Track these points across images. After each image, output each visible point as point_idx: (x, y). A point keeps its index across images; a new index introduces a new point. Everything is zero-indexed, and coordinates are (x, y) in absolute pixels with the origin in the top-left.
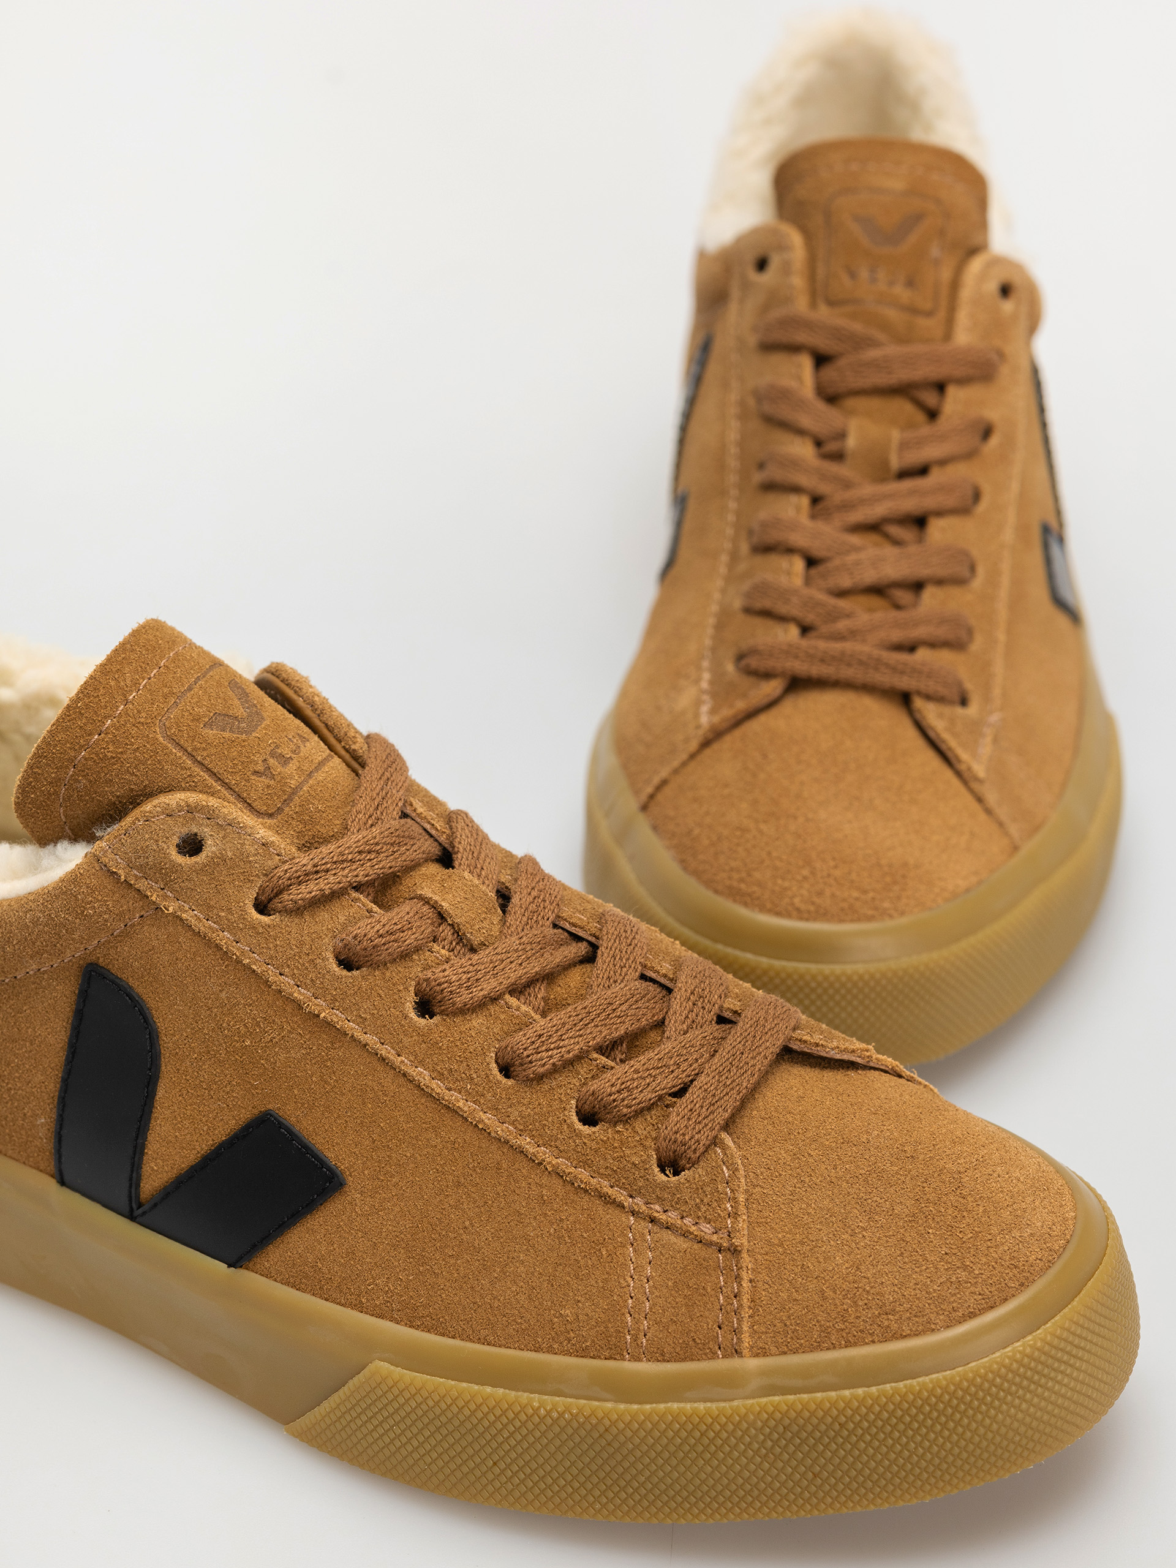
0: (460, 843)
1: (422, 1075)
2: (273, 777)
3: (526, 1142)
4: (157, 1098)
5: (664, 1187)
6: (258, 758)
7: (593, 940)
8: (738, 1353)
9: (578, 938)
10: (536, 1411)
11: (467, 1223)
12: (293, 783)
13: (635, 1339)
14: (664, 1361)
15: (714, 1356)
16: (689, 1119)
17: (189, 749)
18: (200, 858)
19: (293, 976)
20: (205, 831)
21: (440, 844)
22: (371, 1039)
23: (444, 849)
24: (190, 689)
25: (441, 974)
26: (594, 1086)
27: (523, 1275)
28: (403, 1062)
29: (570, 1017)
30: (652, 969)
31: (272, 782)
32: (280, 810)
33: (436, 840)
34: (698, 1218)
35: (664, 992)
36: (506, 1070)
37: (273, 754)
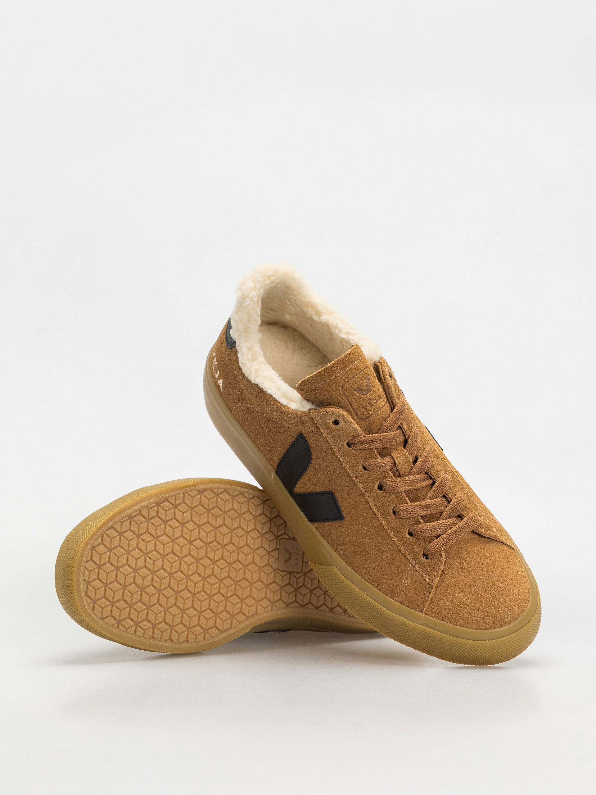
0: (410, 441)
1: (372, 505)
2: (366, 409)
3: (392, 534)
4: (306, 473)
5: (421, 561)
6: (364, 403)
7: (435, 480)
8: (422, 612)
9: (431, 478)
10: (367, 601)
11: (369, 546)
12: (371, 413)
13: (398, 596)
14: (403, 605)
15: (416, 610)
16: (435, 547)
17: (347, 395)
18: (338, 427)
19: (350, 466)
20: (341, 421)
21: (406, 438)
22: (363, 490)
23: (406, 439)
24: (354, 377)
25: (388, 482)
26: (415, 527)
27: (378, 566)
28: (369, 499)
29: (417, 506)
30: (447, 494)
31: (365, 411)
32: (365, 419)
33: (405, 436)
34: (427, 573)
35: (448, 502)
36: (394, 513)
37: (369, 403)
